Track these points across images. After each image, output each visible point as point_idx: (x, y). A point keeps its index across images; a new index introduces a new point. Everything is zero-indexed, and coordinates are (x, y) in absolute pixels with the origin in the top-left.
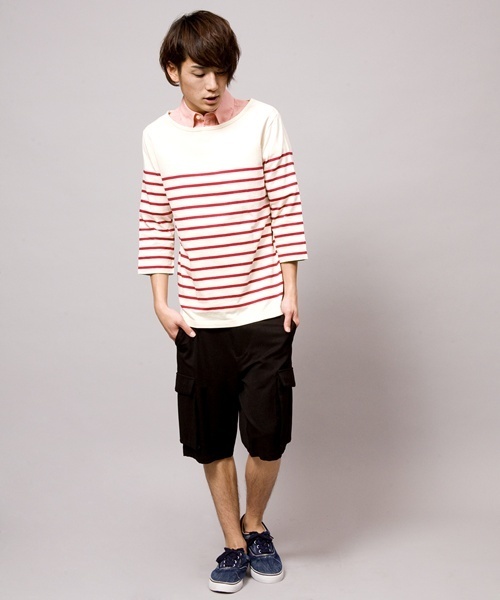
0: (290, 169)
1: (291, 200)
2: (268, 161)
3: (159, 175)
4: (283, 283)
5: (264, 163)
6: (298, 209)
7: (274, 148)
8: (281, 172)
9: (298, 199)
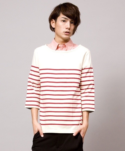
0: (92, 74)
1: (91, 86)
2: (84, 69)
3: (38, 68)
4: (82, 120)
5: (82, 70)
6: (93, 91)
7: (87, 64)
8: (89, 74)
9: (94, 87)
